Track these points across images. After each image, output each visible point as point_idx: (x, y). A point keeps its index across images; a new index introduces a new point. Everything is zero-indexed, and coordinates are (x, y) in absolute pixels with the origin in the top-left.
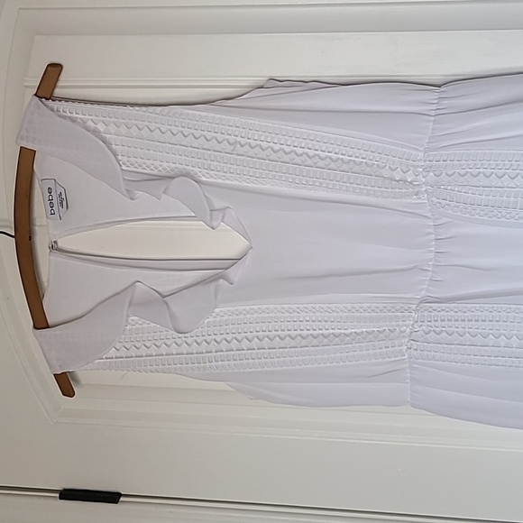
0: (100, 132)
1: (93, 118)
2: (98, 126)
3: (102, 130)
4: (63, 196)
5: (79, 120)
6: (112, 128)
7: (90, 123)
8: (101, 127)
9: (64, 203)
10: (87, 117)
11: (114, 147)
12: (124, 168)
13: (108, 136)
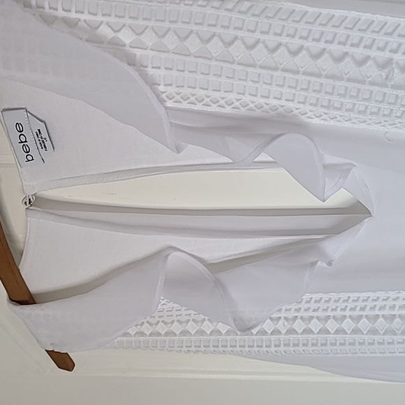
0: (125, 45)
1: (112, 19)
2: (120, 35)
3: (127, 41)
4: (44, 135)
5: (82, 24)
6: (149, 39)
7: (105, 31)
8: (126, 37)
9: (48, 143)
10: (100, 18)
11: (150, 71)
12: (169, 104)
13: (138, 52)
